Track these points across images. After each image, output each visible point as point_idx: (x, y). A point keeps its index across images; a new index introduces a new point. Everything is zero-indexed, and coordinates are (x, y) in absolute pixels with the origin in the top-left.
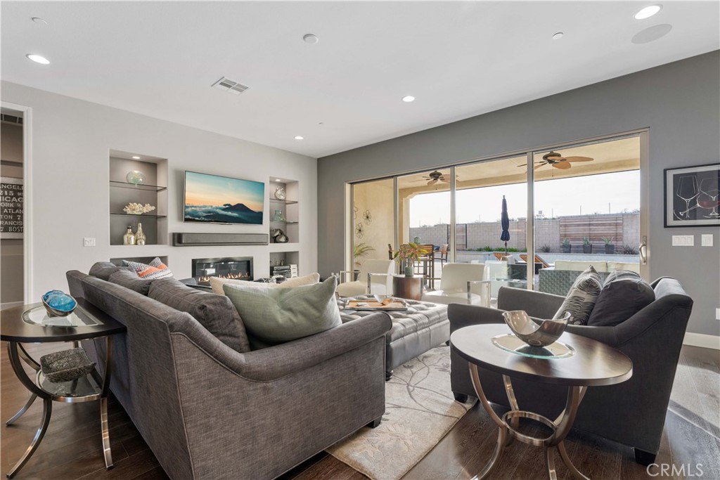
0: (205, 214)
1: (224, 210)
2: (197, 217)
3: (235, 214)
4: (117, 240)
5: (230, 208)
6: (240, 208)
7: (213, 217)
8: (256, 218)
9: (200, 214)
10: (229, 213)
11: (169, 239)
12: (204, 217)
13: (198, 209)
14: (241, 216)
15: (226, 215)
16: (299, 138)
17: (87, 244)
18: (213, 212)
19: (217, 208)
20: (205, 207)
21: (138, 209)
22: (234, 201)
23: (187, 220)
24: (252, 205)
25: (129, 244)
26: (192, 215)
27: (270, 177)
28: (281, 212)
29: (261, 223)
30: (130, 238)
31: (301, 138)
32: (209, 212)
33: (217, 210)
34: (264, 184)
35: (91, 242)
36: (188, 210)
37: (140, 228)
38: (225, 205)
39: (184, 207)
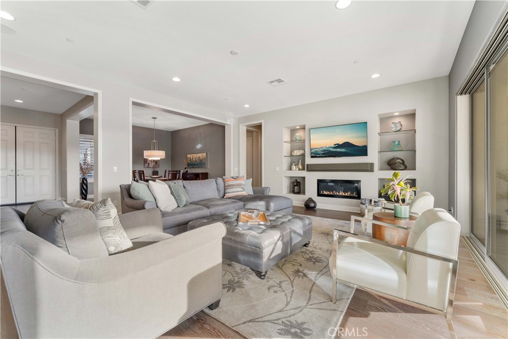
0: (322, 152)
1: (334, 148)
2: (317, 154)
3: (343, 150)
5: (339, 146)
6: (347, 145)
7: (328, 154)
8: (363, 151)
9: (319, 152)
10: (339, 150)
11: (306, 167)
12: (322, 154)
13: (318, 150)
14: (348, 151)
15: (336, 152)
17: (277, 170)
18: (327, 150)
19: (329, 147)
20: (322, 148)
21: (297, 153)
22: (341, 141)
23: (312, 157)
24: (356, 141)
25: (293, 170)
26: (315, 154)
27: (379, 115)
28: (399, 142)
29: (366, 155)
30: (294, 167)
31: (379, 75)
32: (325, 151)
33: (330, 149)
34: (366, 122)
35: (278, 169)
36: (313, 151)
37: (300, 162)
38: (335, 145)
39: (311, 150)
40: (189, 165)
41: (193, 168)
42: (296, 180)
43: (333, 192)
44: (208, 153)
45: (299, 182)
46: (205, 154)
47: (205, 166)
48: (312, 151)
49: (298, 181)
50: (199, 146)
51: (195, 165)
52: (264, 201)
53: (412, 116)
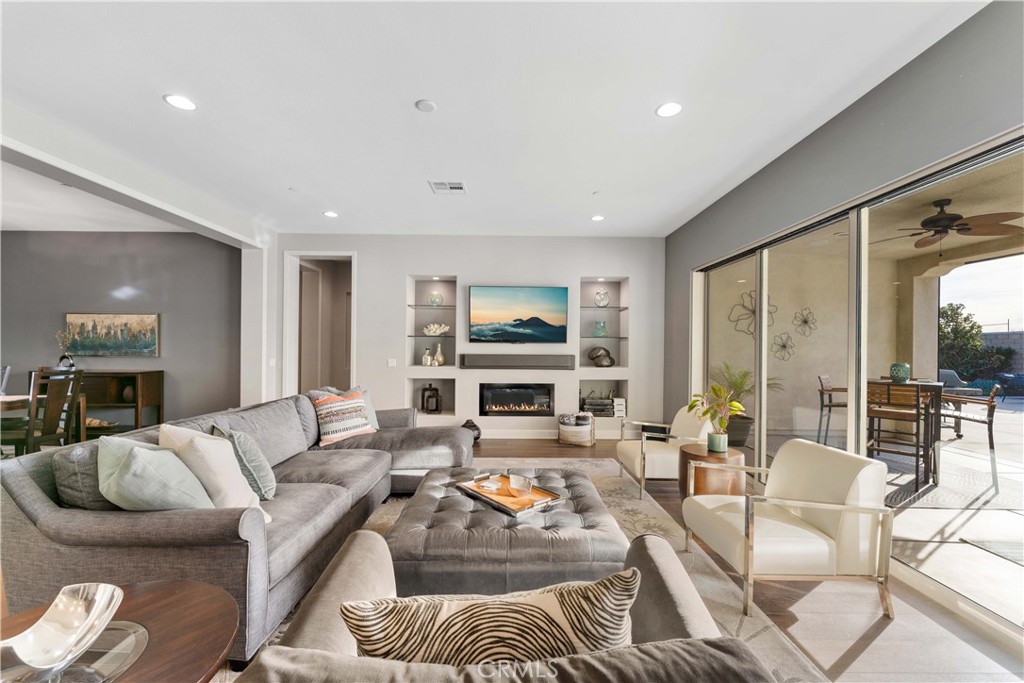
0: (492, 333)
1: (514, 326)
2: (483, 336)
3: (528, 331)
4: (417, 361)
5: (521, 323)
6: (535, 322)
7: (502, 336)
8: (558, 334)
9: (486, 333)
10: (521, 330)
11: (457, 360)
12: (492, 336)
13: (484, 328)
14: (535, 333)
15: (516, 333)
16: (598, 218)
17: (390, 365)
18: (502, 330)
19: (505, 325)
20: (492, 324)
21: (435, 330)
22: (526, 314)
23: (471, 341)
24: (550, 317)
25: (426, 365)
26: (478, 335)
27: (582, 278)
28: (604, 323)
29: (564, 341)
30: (427, 359)
31: (602, 218)
32: (497, 330)
33: (506, 328)
34: (567, 289)
35: (393, 363)
36: (474, 329)
37: (439, 349)
38: (515, 321)
39: (470, 326)
40: (74, 347)
41: (96, 356)
42: (430, 385)
43: (508, 405)
44: (163, 316)
45: (436, 390)
46: (154, 317)
47: (153, 352)
48: (472, 329)
49: (433, 386)
50: (124, 293)
51: (104, 346)
52: (443, 444)
53: (617, 285)
